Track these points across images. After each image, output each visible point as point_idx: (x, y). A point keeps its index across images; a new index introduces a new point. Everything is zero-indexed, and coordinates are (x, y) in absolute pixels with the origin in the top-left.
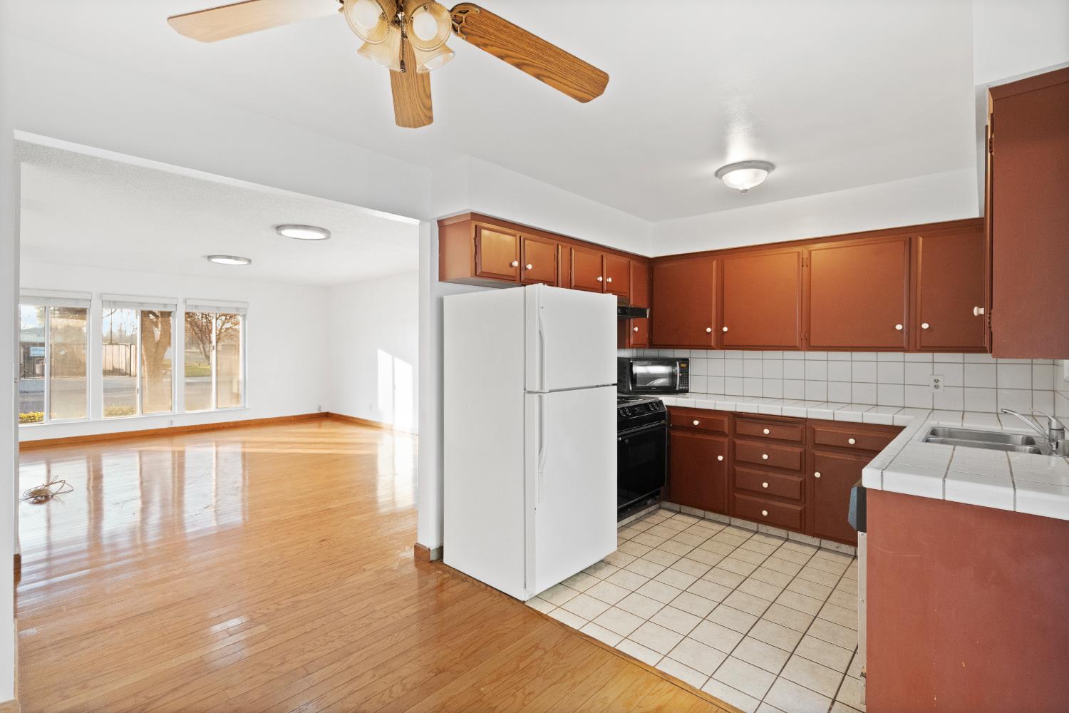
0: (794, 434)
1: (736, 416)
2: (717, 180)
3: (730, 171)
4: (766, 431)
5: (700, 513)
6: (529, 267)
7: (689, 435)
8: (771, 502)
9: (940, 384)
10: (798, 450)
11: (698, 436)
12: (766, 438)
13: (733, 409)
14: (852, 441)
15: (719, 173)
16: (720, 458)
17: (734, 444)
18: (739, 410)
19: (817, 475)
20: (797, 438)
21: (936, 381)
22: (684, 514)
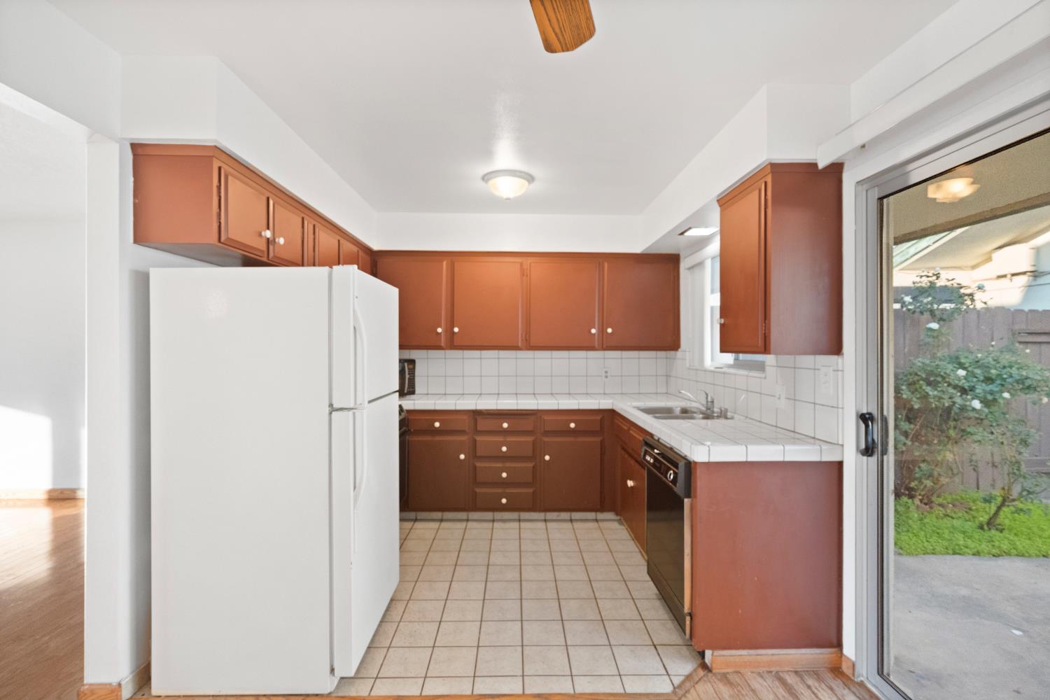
0: (527, 425)
1: (476, 414)
2: (482, 184)
3: (495, 177)
4: (505, 425)
5: (438, 515)
6: (281, 241)
7: (428, 438)
8: (508, 491)
9: (608, 374)
10: (530, 439)
11: (438, 438)
12: (505, 432)
13: (473, 408)
14: (572, 425)
15: (486, 178)
16: (462, 457)
17: (475, 441)
18: (479, 408)
19: (547, 458)
20: (530, 428)
21: (606, 372)
22: (421, 520)
